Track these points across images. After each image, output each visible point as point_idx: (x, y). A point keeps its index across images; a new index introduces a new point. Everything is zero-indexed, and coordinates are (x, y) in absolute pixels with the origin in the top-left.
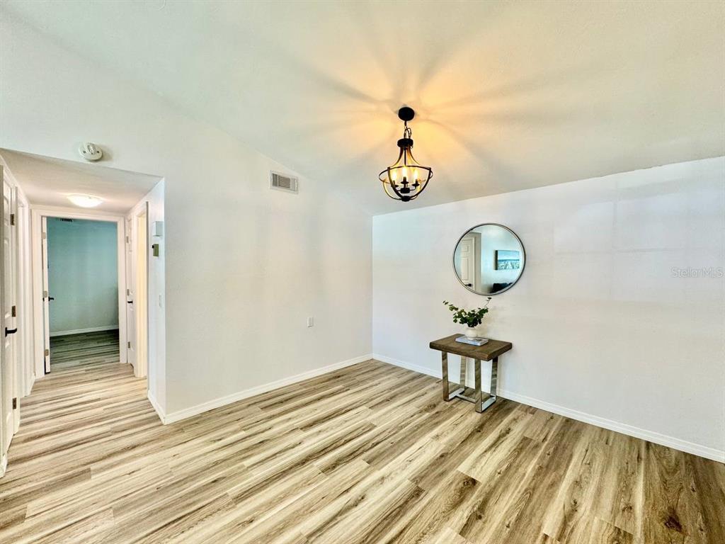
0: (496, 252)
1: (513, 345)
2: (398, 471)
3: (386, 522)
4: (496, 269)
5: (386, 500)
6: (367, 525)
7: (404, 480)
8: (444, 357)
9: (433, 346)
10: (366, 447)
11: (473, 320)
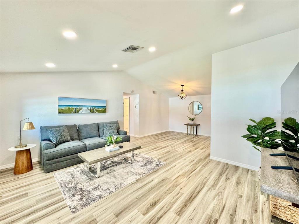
0: (198, 105)
1: (200, 125)
4: (198, 110)
8: (187, 127)
9: (185, 125)
11: (193, 120)
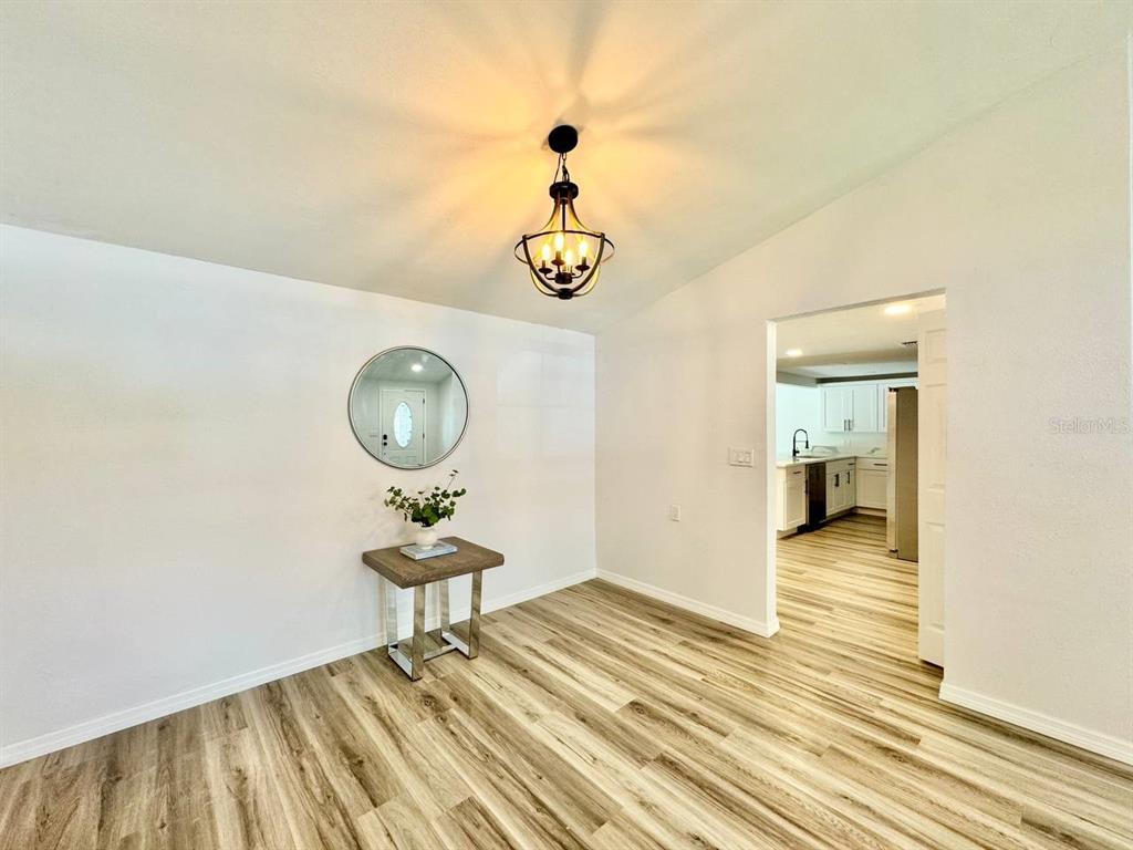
2: (622, 779)
3: (736, 809)
5: (691, 803)
6: (750, 834)
7: (643, 774)
10: (550, 825)
